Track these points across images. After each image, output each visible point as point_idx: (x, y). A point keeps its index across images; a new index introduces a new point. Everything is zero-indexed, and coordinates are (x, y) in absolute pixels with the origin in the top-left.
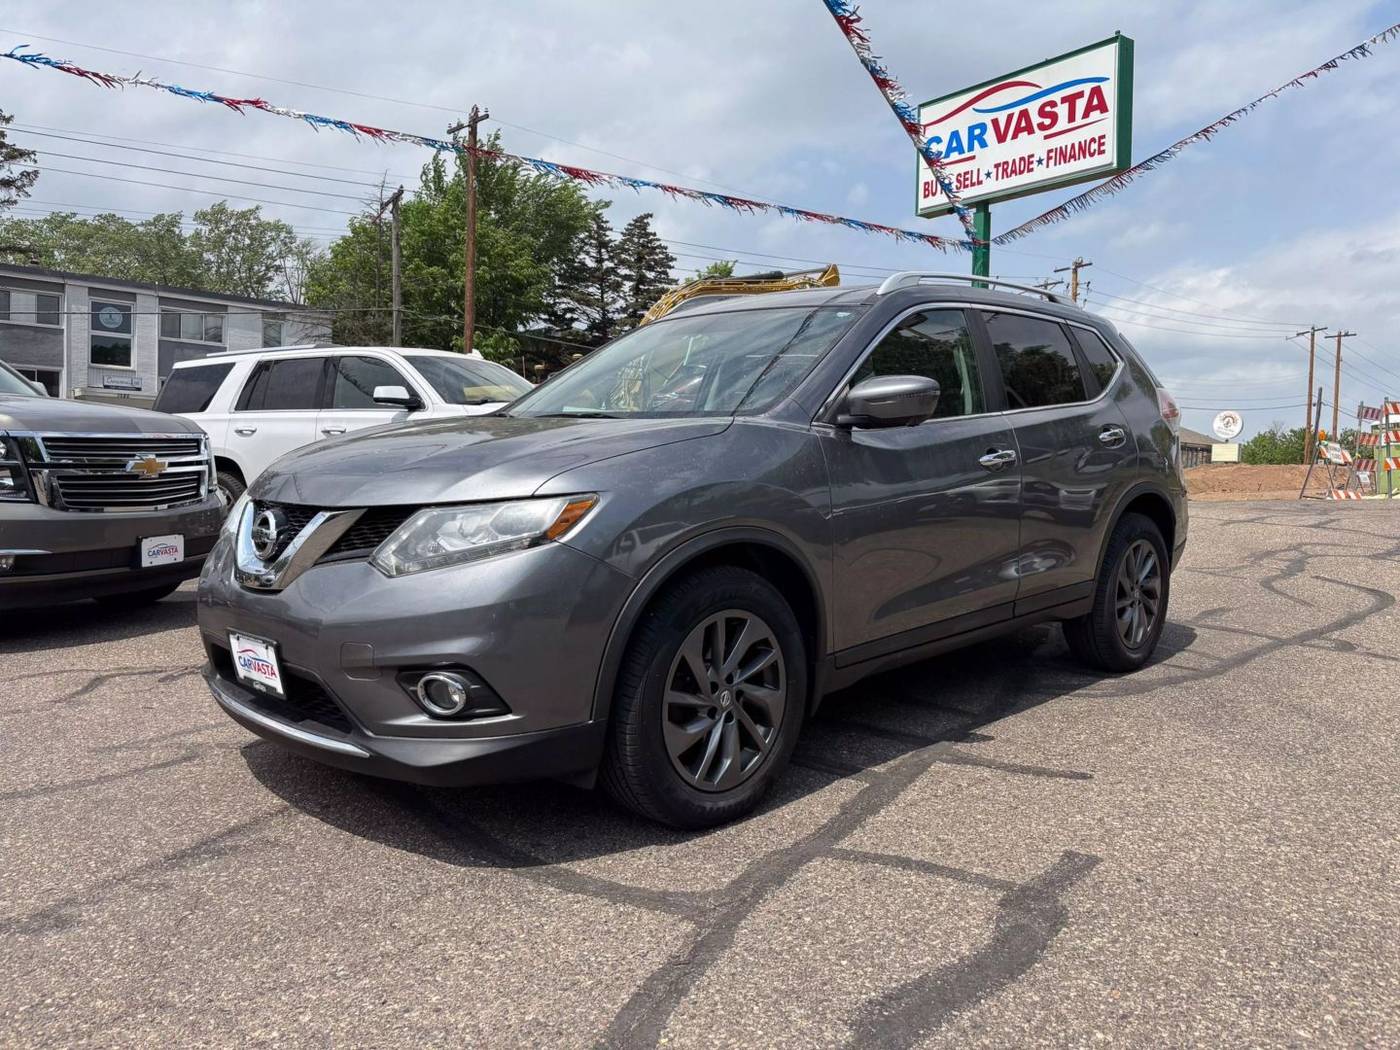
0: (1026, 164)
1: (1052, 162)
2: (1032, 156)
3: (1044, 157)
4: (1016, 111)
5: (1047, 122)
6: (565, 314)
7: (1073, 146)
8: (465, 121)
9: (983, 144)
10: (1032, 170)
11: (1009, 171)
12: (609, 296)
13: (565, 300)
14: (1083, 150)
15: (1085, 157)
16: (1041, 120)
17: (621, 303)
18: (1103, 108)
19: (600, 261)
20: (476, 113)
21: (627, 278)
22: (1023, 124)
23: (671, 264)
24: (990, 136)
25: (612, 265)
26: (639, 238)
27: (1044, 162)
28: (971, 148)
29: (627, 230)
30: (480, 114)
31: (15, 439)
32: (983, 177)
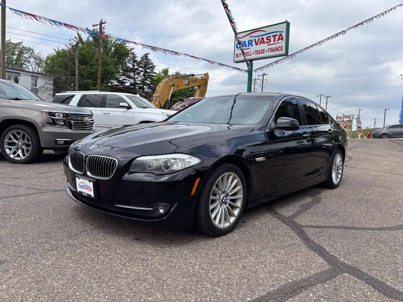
0: (263, 51)
1: (269, 51)
2: (264, 49)
4: (261, 37)
5: (268, 41)
6: (123, 80)
7: (275, 48)
8: (99, 23)
10: (264, 53)
11: (258, 53)
12: (136, 76)
13: (123, 77)
14: (277, 49)
15: (277, 51)
17: (140, 79)
19: (134, 66)
20: (102, 22)
21: (142, 71)
22: (262, 41)
24: (254, 43)
25: (137, 67)
26: (145, 60)
27: (267, 51)
29: (142, 57)
30: (103, 22)
31: (65, 113)
32: (251, 54)
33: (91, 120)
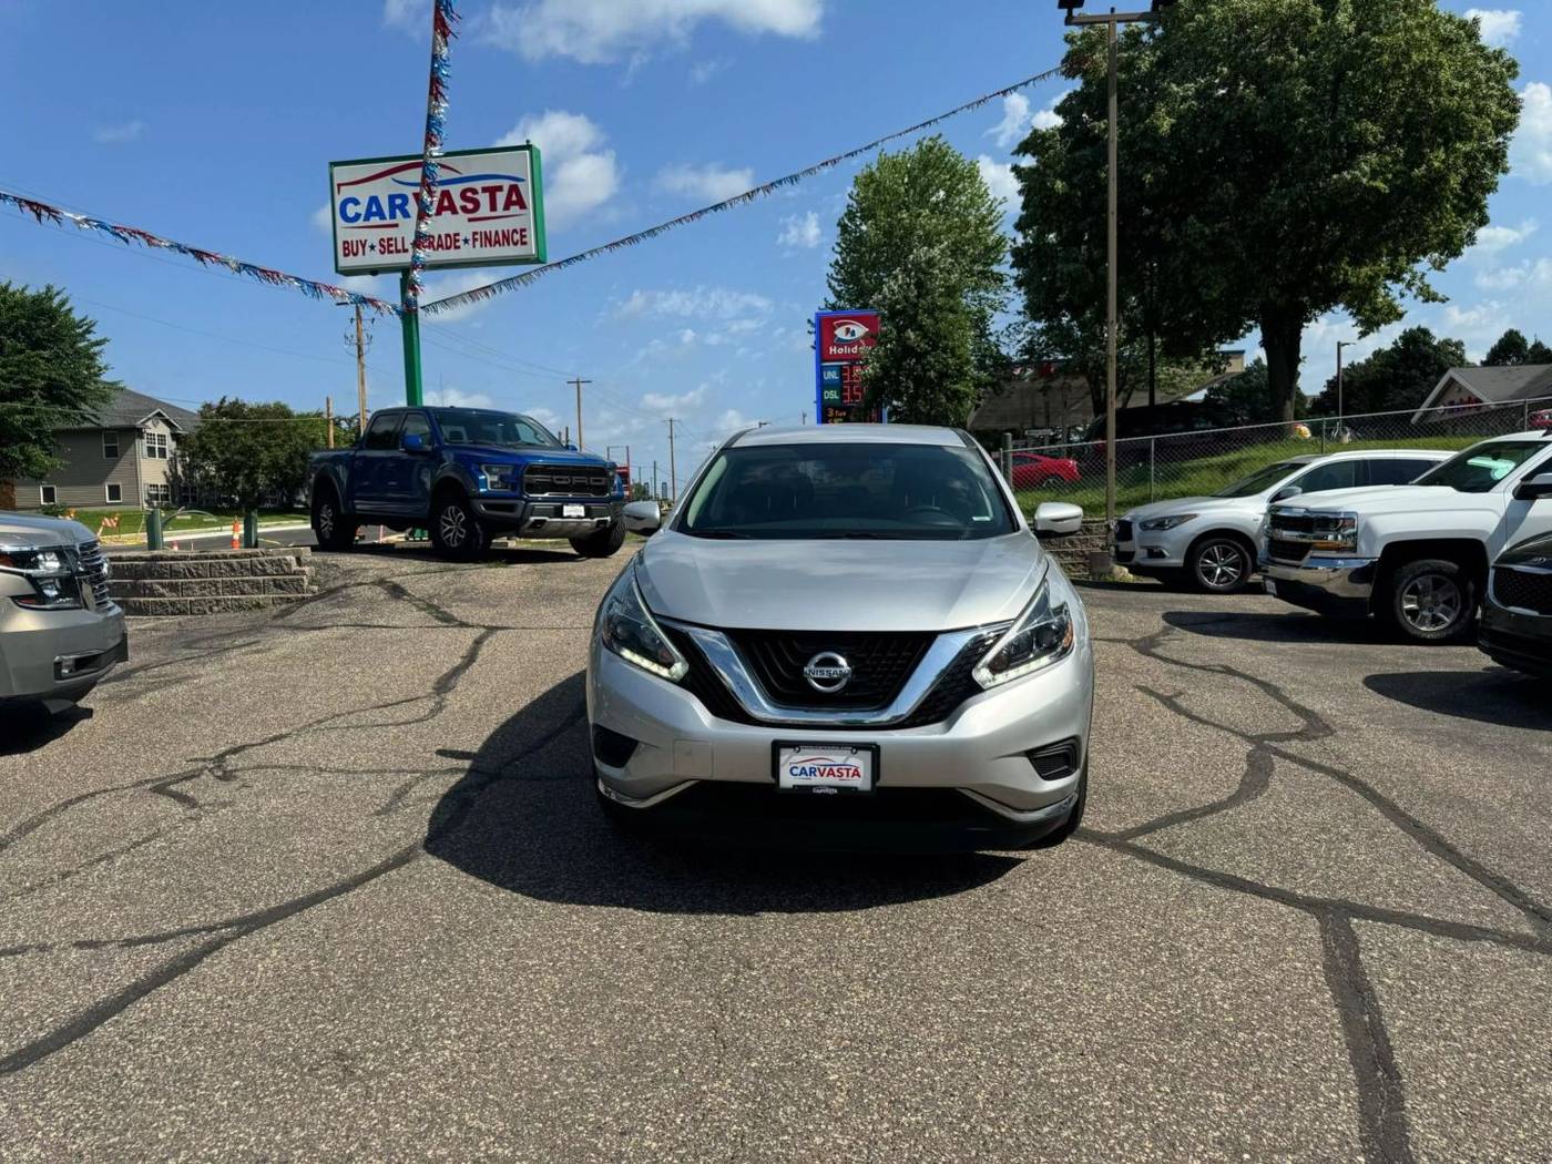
0: (452, 241)
1: (478, 244)
2: (457, 234)
3: (470, 237)
5: (470, 206)
7: (497, 233)
9: (406, 215)
10: (459, 247)
11: (435, 244)
14: (506, 238)
15: (509, 244)
16: (464, 203)
18: (521, 205)
22: (446, 204)
24: (412, 208)
27: (470, 242)
28: (393, 216)
32: (407, 246)
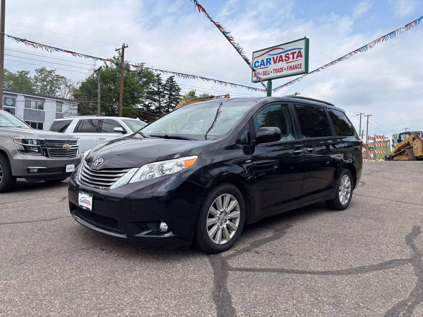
0: (281, 70)
1: (288, 70)
2: (283, 68)
4: (279, 55)
5: (287, 59)
6: (148, 104)
7: (294, 66)
8: (121, 47)
9: (270, 64)
10: (283, 71)
11: (277, 71)
12: (161, 99)
13: (148, 100)
14: (296, 67)
15: (297, 69)
16: (285, 58)
17: (165, 101)
18: (301, 56)
19: (159, 89)
20: (124, 46)
21: (167, 94)
22: (281, 59)
23: (180, 90)
24: (272, 62)
25: (162, 90)
26: (171, 82)
27: (286, 69)
28: (267, 65)
29: (167, 80)
30: (126, 46)
31: (39, 140)
32: (270, 73)
33: (72, 147)
